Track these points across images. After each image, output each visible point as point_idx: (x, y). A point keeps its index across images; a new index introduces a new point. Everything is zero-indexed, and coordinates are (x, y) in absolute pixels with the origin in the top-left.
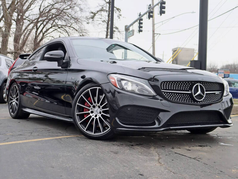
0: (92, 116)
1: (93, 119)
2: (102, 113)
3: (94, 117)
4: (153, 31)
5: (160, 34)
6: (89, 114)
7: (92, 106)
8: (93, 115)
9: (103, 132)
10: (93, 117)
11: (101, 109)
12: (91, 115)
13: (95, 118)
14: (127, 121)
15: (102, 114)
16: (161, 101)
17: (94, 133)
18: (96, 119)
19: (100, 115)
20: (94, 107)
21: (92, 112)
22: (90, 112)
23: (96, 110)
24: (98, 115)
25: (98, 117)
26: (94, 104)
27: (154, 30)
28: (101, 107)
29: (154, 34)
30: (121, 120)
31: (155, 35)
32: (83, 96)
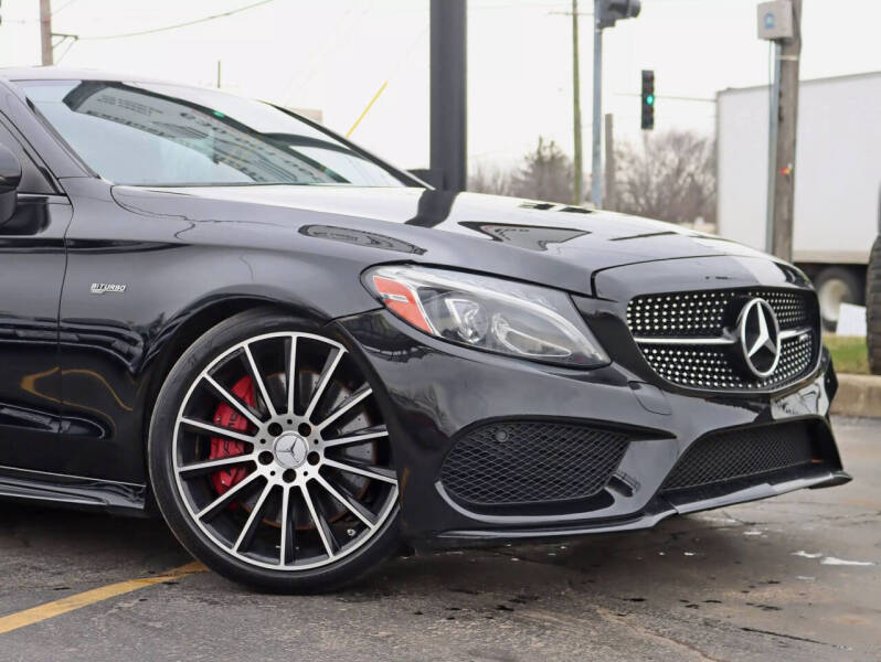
0: (268, 476)
1: (277, 490)
2: (323, 461)
3: (281, 482)
4: (46, 23)
5: (76, 38)
6: (251, 467)
7: (263, 427)
8: (273, 473)
9: (335, 551)
10: (272, 482)
11: (316, 442)
12: (262, 470)
13: (287, 487)
14: (490, 497)
15: (324, 466)
16: (637, 392)
17: (288, 562)
18: (296, 491)
19: (314, 472)
20: (276, 430)
21: (266, 458)
22: (254, 456)
23: (289, 447)
24: (300, 472)
25: (301, 481)
26: (275, 417)
27: (50, 15)
28: (317, 430)
29: (47, 34)
30: (459, 490)
31: (55, 40)
32: (213, 377)
